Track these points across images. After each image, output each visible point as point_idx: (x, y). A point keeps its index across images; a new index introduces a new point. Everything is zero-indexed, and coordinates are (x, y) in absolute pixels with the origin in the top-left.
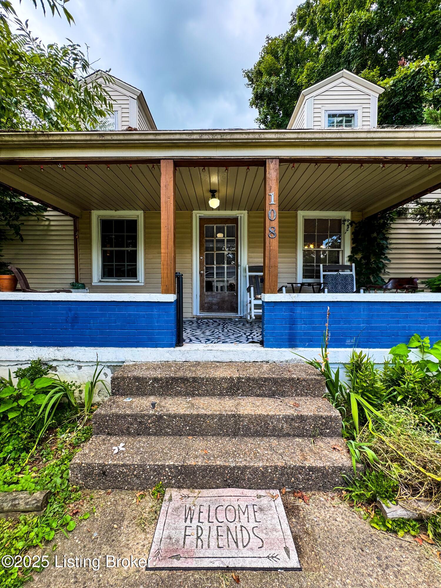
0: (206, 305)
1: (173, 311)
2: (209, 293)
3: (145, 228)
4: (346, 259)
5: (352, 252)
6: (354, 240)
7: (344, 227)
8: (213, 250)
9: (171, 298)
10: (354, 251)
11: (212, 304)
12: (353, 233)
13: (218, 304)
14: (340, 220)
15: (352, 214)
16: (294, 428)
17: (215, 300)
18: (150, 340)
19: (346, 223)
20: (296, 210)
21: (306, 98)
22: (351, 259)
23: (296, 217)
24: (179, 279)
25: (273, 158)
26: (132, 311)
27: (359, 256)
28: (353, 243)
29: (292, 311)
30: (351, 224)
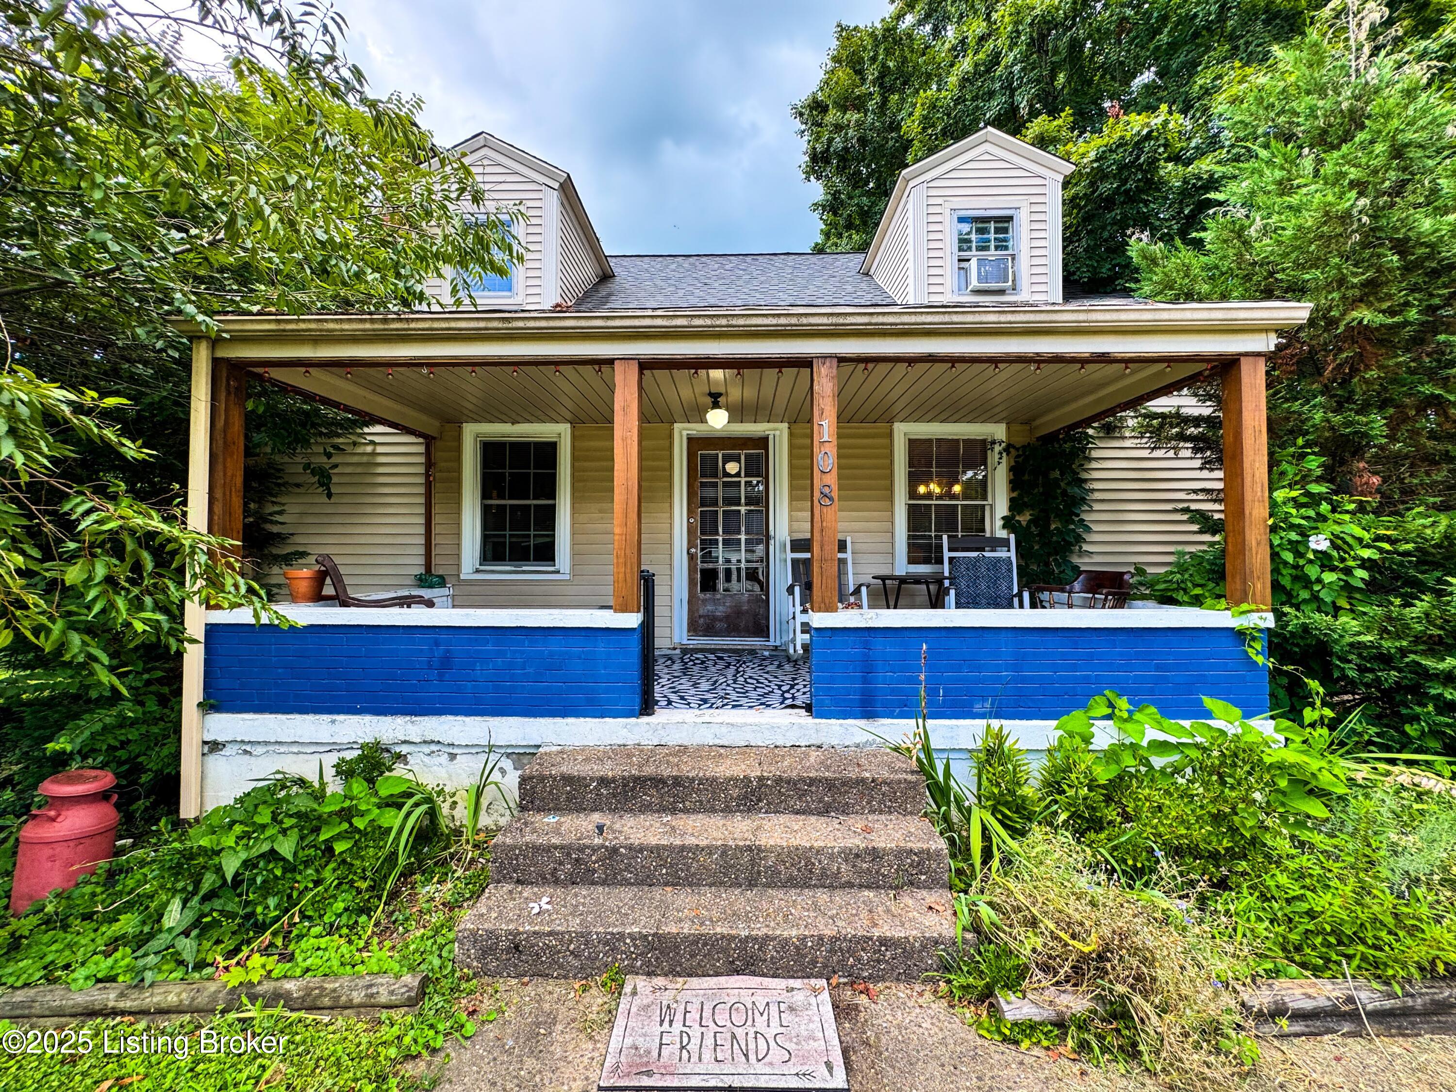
0: (702, 621)
1: (635, 646)
2: (708, 595)
3: (574, 458)
4: (999, 523)
5: (1011, 509)
6: (1014, 484)
7: (993, 457)
8: (716, 504)
9: (632, 620)
10: (1015, 505)
11: (715, 619)
12: (1012, 469)
13: (727, 617)
14: (984, 441)
15: (1008, 429)
16: (860, 873)
17: (721, 611)
18: (591, 702)
19: (997, 448)
20: (891, 421)
21: (911, 184)
22: (1008, 523)
23: (890, 435)
24: (647, 582)
25: (825, 357)
27: (1024, 518)
28: (1013, 489)
29: (866, 646)
30: (1007, 450)
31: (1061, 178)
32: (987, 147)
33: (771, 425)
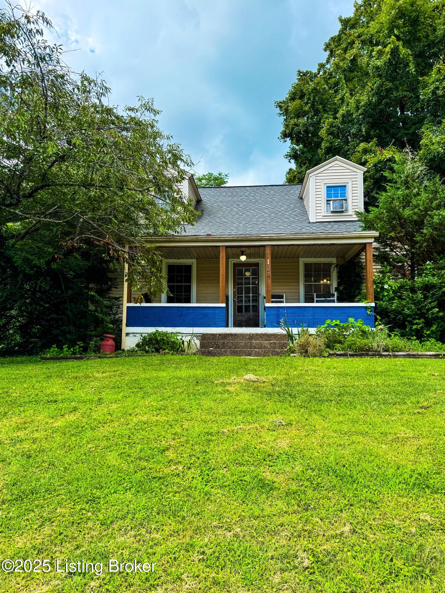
0: (238, 322)
1: (224, 311)
2: (240, 314)
3: (197, 270)
4: (334, 290)
5: (338, 285)
6: (339, 277)
7: (332, 268)
8: (242, 285)
9: (224, 305)
10: (339, 284)
11: (242, 321)
12: (338, 272)
13: (246, 321)
14: (330, 264)
15: (337, 259)
16: (272, 347)
17: (244, 319)
18: (215, 324)
19: (333, 266)
20: (298, 258)
21: (310, 175)
22: (337, 289)
23: (298, 262)
24: (227, 297)
25: (268, 245)
26: (206, 311)
27: (341, 288)
28: (338, 279)
29: (278, 311)
30: (336, 266)
31: (363, 172)
32: (337, 162)
33: (260, 259)
